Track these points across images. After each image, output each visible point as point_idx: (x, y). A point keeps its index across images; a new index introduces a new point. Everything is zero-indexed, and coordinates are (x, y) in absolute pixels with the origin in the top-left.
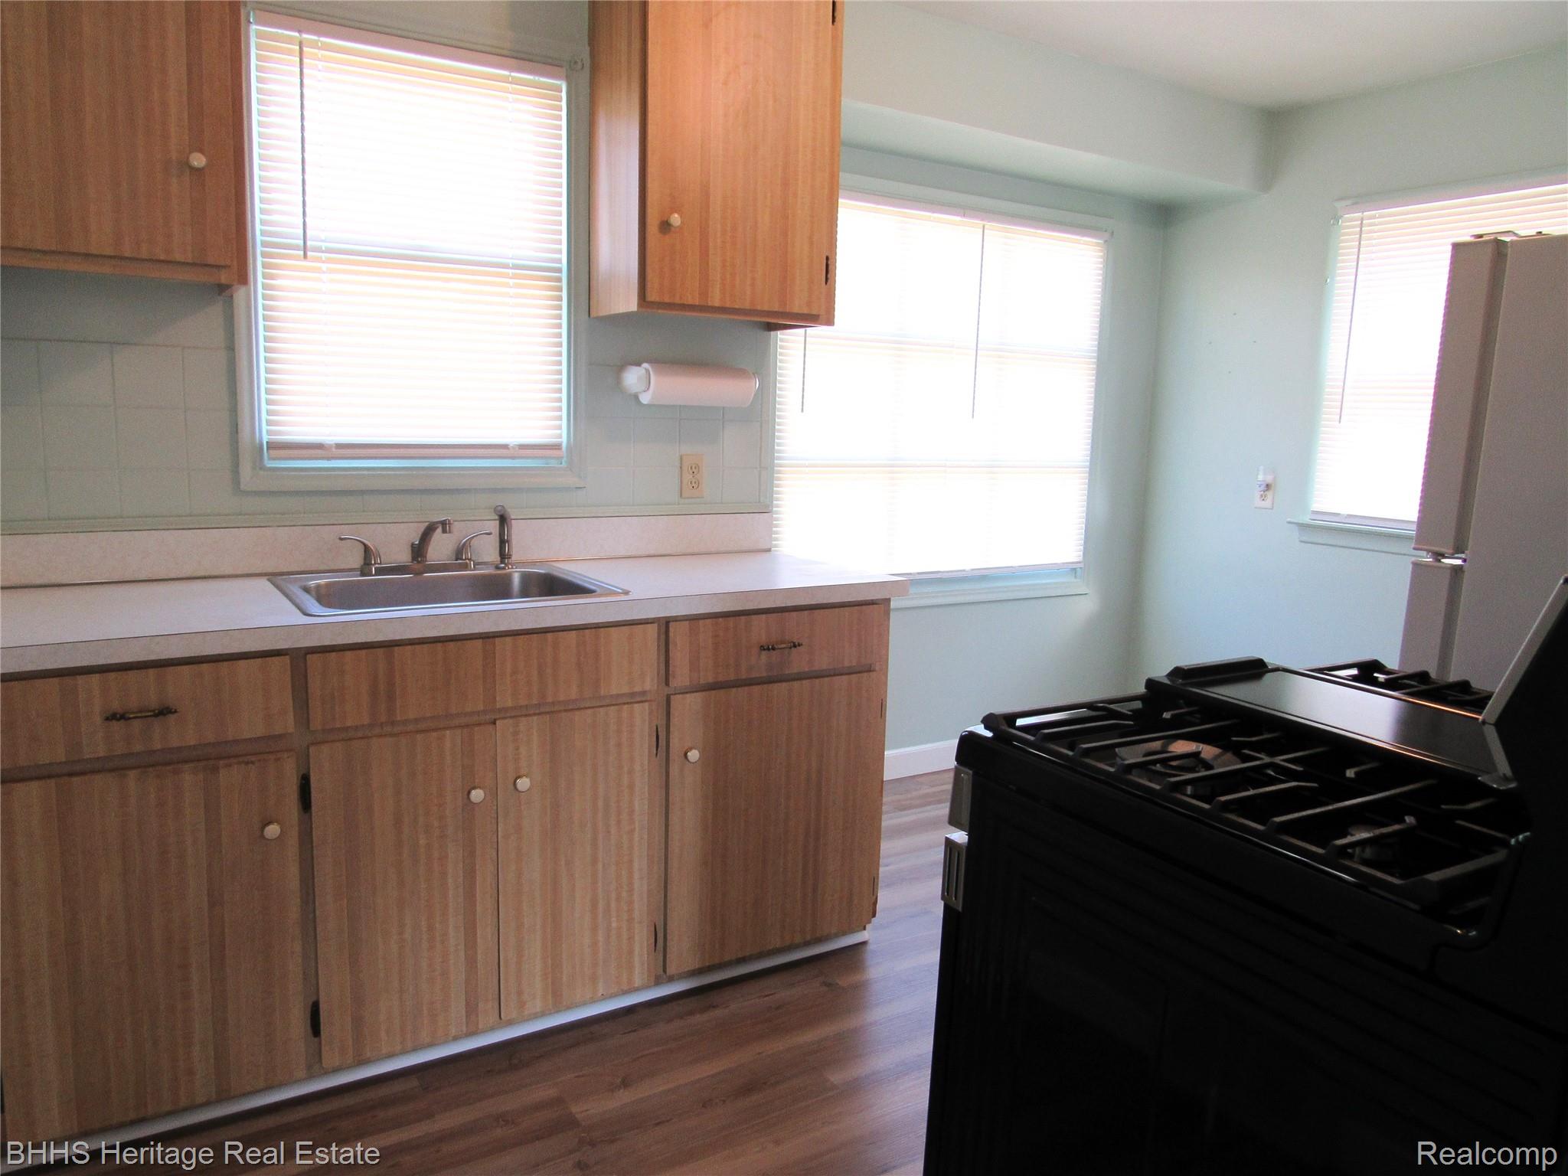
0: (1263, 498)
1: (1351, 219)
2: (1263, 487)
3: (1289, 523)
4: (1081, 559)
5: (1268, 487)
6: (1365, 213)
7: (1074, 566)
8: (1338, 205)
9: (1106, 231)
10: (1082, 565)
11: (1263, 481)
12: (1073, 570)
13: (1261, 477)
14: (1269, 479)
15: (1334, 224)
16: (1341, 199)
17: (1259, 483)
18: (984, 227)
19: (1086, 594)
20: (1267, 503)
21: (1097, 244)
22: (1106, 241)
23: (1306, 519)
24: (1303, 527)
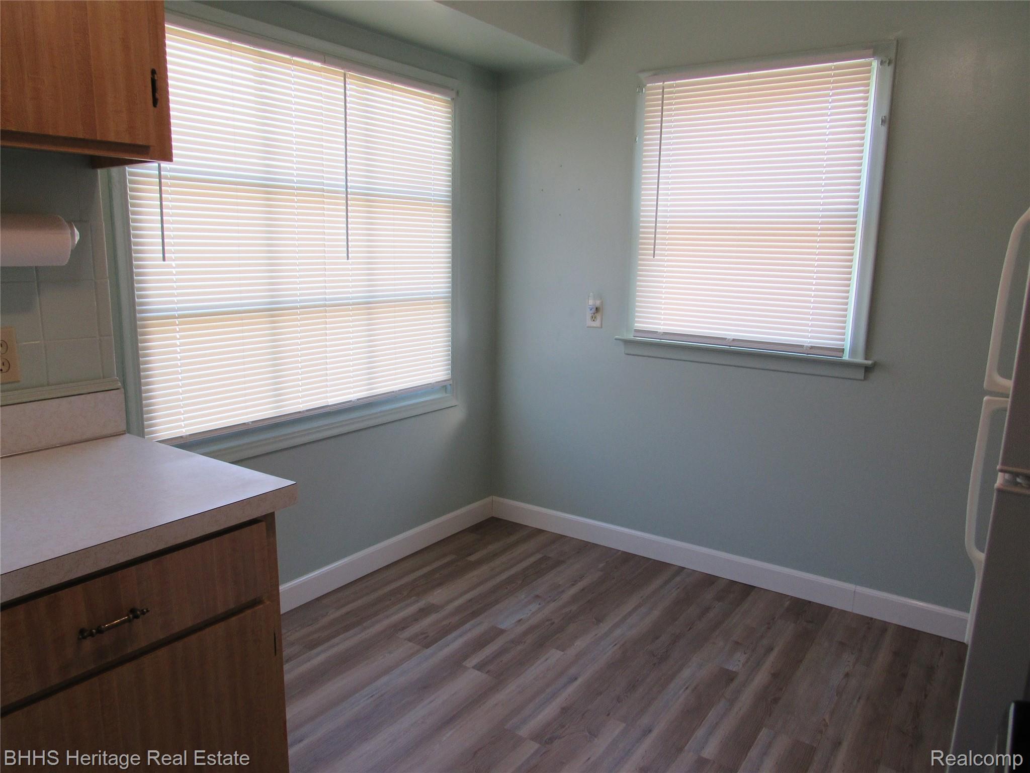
0: (593, 318)
1: (653, 88)
2: (594, 310)
3: (616, 339)
4: (449, 377)
5: (597, 309)
6: (665, 83)
7: (445, 383)
8: (642, 76)
9: (453, 90)
10: (451, 382)
11: (593, 305)
12: (442, 387)
13: (591, 302)
14: (598, 303)
15: (639, 92)
16: (643, 71)
17: (591, 307)
18: (345, 75)
19: (455, 406)
20: (597, 323)
21: (446, 102)
22: (453, 99)
23: (631, 336)
24: (627, 342)
